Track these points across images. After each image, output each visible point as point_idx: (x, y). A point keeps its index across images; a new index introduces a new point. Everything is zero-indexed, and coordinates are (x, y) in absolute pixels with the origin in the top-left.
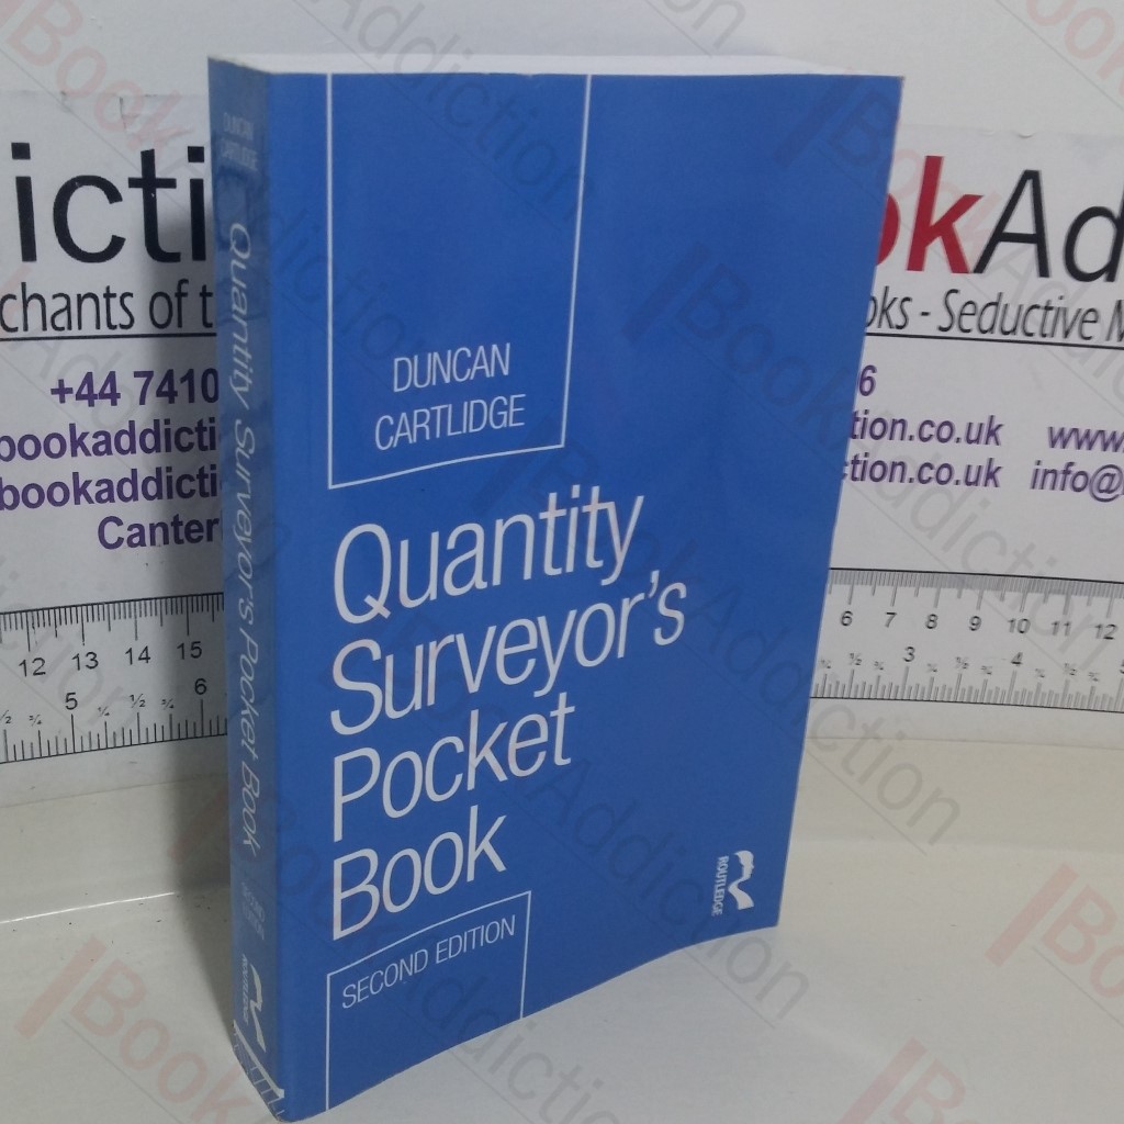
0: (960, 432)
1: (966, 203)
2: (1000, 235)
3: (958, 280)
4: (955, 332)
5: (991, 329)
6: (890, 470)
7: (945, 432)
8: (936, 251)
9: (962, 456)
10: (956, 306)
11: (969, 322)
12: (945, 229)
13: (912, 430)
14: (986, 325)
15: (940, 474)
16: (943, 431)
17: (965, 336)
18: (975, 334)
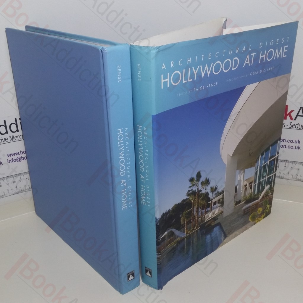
0: (294, 142)
1: (292, 111)
2: (297, 115)
3: (292, 121)
4: (292, 128)
5: (298, 128)
6: (284, 146)
7: (292, 141)
8: (288, 117)
9: (294, 145)
10: (292, 124)
11: (294, 127)
12: (289, 114)
13: (286, 141)
14: (297, 127)
15: (292, 147)
16: (291, 141)
17: (293, 129)
18: (295, 128)
